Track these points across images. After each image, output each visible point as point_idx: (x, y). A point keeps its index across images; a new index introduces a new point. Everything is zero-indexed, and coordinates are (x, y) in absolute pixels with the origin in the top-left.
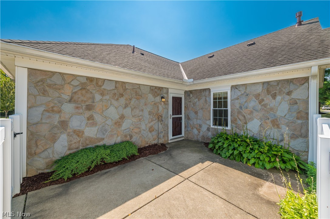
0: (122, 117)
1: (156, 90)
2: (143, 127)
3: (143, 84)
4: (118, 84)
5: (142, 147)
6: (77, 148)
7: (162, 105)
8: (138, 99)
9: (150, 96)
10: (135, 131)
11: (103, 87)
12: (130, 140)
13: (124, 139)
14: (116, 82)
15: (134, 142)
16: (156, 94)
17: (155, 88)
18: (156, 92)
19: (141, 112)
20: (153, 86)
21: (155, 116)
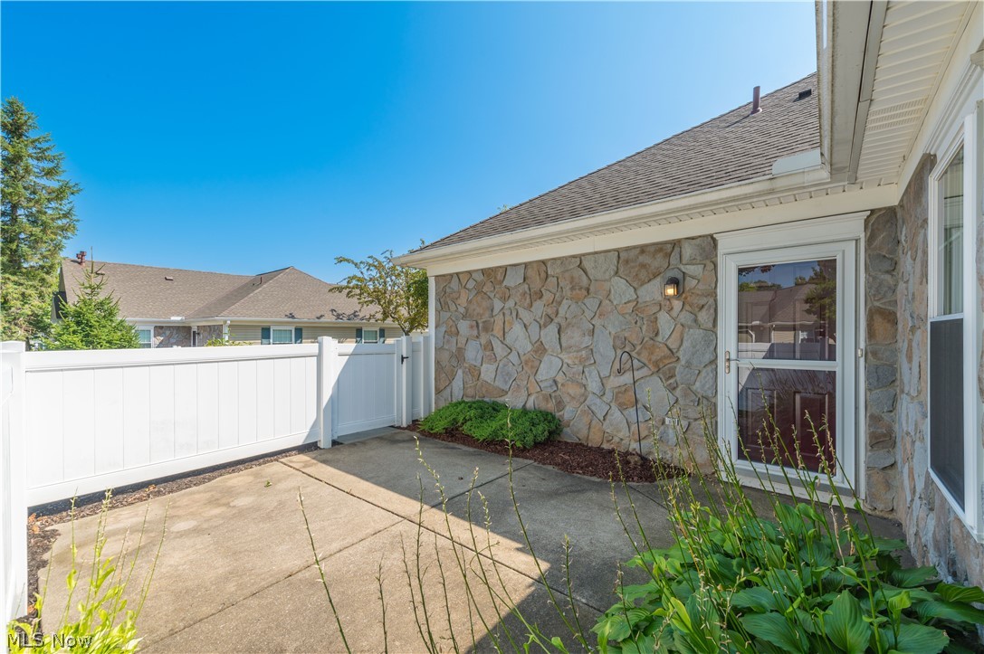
0: (540, 349)
1: (643, 259)
2: (593, 385)
3: (592, 251)
4: (530, 270)
5: (590, 445)
6: (472, 397)
7: (674, 313)
8: (577, 300)
9: (619, 285)
10: (571, 392)
11: (505, 283)
12: (559, 411)
13: (544, 406)
14: (526, 265)
15: (569, 421)
16: (643, 275)
17: (638, 251)
18: (643, 266)
19: (587, 338)
20: (628, 249)
21: (639, 354)
